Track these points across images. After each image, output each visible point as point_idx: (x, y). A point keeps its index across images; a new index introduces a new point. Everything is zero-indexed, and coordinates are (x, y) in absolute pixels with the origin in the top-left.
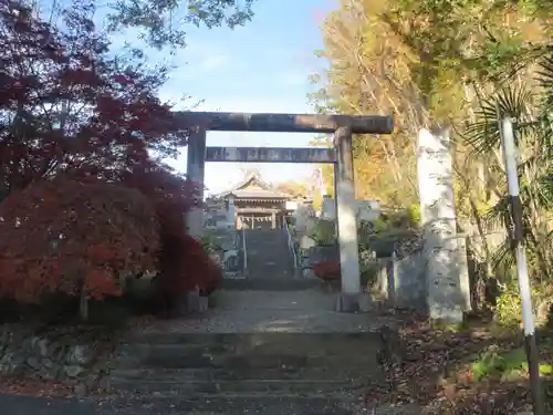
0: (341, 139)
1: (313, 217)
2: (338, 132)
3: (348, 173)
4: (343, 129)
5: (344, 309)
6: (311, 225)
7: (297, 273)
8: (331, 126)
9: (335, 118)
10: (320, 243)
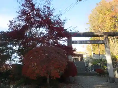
0: (106, 38)
1: (91, 58)
2: (105, 36)
3: (108, 46)
4: (106, 35)
5: (111, 82)
6: (91, 60)
7: (88, 72)
8: (103, 35)
9: (104, 33)
10: (94, 64)
